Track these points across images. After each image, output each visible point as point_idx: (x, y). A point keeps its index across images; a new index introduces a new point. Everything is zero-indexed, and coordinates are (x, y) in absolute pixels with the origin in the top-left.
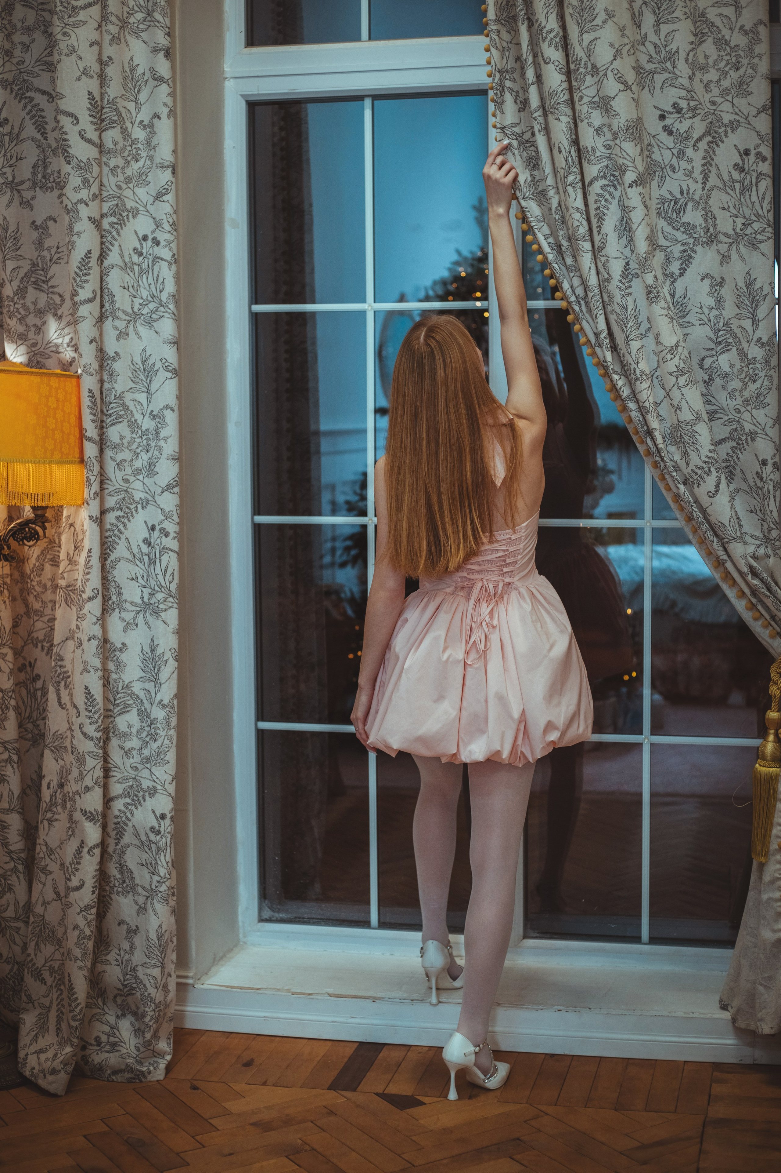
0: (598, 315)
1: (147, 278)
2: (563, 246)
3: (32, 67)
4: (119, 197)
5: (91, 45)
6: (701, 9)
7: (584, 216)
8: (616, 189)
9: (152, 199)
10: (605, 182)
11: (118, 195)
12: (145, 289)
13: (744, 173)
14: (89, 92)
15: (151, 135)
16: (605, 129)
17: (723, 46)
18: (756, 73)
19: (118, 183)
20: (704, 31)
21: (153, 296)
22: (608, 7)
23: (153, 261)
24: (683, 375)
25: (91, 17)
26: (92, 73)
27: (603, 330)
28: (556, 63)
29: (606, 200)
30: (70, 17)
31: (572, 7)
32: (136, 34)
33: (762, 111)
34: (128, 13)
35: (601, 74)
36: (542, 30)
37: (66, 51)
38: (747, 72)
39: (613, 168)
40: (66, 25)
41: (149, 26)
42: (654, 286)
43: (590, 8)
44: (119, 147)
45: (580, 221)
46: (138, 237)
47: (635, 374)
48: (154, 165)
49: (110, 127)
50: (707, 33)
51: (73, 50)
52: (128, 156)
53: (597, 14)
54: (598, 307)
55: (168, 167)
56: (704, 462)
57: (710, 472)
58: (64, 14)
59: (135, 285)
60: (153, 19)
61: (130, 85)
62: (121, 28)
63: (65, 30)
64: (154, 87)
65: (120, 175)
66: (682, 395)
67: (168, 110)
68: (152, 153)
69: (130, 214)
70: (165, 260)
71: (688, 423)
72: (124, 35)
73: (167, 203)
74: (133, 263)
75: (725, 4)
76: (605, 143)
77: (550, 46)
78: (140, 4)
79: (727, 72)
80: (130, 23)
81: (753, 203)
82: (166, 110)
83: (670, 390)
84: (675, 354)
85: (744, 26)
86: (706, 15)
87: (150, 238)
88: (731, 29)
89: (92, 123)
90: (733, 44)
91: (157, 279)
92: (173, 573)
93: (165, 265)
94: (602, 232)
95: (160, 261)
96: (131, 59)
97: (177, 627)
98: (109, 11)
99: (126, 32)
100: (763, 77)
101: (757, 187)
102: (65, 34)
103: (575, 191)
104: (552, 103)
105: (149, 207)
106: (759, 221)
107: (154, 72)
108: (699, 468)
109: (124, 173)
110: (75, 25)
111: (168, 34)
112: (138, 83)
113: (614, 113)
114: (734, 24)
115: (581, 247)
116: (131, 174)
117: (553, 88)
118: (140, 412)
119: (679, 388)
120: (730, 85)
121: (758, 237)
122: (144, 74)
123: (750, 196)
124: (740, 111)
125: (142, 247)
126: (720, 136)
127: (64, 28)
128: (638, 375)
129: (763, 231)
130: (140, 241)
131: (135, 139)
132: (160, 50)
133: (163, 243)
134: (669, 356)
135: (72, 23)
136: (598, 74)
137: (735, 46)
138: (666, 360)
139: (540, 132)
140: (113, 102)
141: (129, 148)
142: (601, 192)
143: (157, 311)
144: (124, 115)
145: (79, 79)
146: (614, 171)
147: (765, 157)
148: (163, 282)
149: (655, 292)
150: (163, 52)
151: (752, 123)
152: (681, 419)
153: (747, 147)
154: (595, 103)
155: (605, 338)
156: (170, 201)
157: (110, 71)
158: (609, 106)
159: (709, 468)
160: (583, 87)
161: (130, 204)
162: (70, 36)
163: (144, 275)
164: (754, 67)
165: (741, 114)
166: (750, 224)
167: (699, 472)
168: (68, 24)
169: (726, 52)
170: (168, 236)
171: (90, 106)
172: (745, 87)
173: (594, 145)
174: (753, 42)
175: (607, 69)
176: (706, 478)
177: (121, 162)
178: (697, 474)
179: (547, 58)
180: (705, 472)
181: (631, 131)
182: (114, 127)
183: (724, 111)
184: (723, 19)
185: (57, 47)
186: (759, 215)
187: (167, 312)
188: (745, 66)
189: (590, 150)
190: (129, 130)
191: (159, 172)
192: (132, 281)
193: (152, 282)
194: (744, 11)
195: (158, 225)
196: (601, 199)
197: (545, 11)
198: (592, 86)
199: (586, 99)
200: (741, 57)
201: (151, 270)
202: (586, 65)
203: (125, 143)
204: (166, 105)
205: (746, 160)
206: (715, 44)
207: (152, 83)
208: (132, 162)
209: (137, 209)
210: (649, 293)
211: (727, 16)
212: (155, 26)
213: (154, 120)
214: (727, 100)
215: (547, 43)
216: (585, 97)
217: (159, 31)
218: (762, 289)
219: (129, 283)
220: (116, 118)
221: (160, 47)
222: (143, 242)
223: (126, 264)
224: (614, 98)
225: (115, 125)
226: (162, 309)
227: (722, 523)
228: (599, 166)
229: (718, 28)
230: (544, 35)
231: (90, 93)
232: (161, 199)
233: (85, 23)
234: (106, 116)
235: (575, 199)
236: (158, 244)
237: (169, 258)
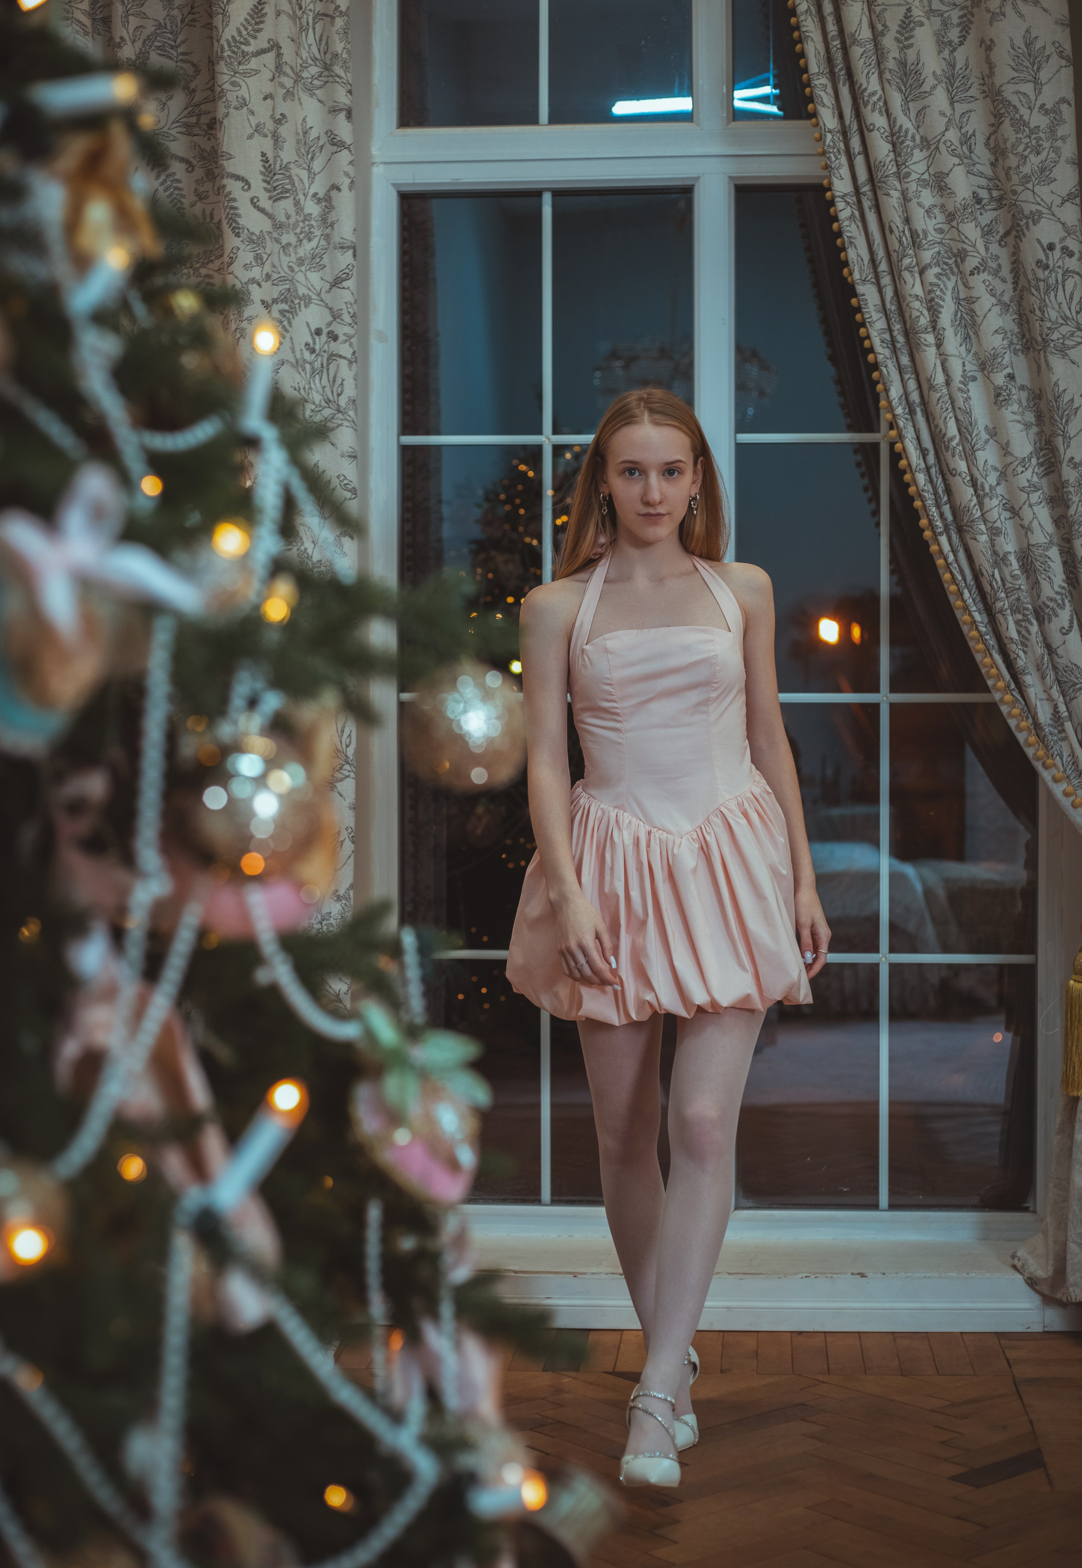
0: (948, 419)
1: (321, 379)
2: (898, 342)
3: (169, 129)
4: (291, 281)
5: (265, 98)
6: (997, 86)
7: (924, 305)
8: (949, 279)
9: (328, 286)
10: (937, 270)
11: (291, 278)
12: (317, 392)
13: (1048, 271)
14: (262, 152)
15: (327, 210)
16: (937, 211)
17: (1022, 127)
18: (1059, 157)
19: (290, 264)
20: (1001, 112)
21: (328, 401)
22: (936, 70)
23: (328, 359)
24: (1036, 491)
25: (265, 66)
26: (265, 130)
27: (955, 436)
28: (882, 130)
29: (941, 290)
30: (240, 64)
31: (890, 72)
32: (310, 91)
33: (1067, 200)
34: (301, 65)
35: (933, 147)
36: (862, 93)
37: (235, 103)
38: (1049, 157)
39: (946, 255)
40: (236, 73)
41: (327, 82)
42: (1004, 388)
43: (916, 73)
44: (292, 221)
45: (921, 310)
46: (310, 330)
47: (983, 490)
48: (331, 246)
49: (283, 197)
50: (1004, 113)
51: (243, 103)
52: (301, 233)
53: (924, 79)
54: (947, 409)
55: (349, 247)
56: (1057, 593)
57: (1064, 604)
58: (233, 60)
59: (307, 387)
60: (332, 74)
61: (303, 150)
62: (295, 82)
63: (233, 79)
64: (333, 154)
65: (293, 254)
66: (1034, 514)
67: (350, 180)
68: (328, 231)
69: (302, 303)
70: (345, 358)
71: (1040, 547)
72: (298, 91)
73: (347, 290)
74: (305, 361)
75: (1022, 80)
76: (936, 227)
77: (873, 111)
78: (314, 57)
79: (1026, 157)
80: (303, 78)
81: (1060, 304)
82: (347, 181)
83: (1020, 508)
84: (1027, 466)
85: (1044, 105)
86: (1003, 94)
87: (325, 331)
88: (1030, 108)
89: (266, 189)
90: (1032, 125)
91: (334, 381)
92: (350, 735)
93: (343, 363)
94: (938, 328)
95: (338, 359)
96: (304, 119)
97: (354, 801)
98: (284, 61)
99: (299, 88)
100: (1067, 162)
101: (1064, 286)
102: (234, 84)
103: (913, 276)
104: (879, 177)
105: (323, 295)
106: (1067, 324)
107: (332, 136)
108: (1051, 600)
109: (296, 253)
110: (245, 73)
111: (350, 92)
112: (312, 149)
113: (949, 191)
114: (1033, 102)
115: (922, 340)
116: (303, 255)
117: (880, 159)
118: (311, 540)
119: (1030, 506)
120: (1030, 172)
121: (1067, 342)
122: (318, 138)
123: (1056, 296)
124: (1042, 200)
125: (314, 343)
126: (1022, 230)
127: (232, 76)
128: (987, 490)
129: (1072, 335)
130: (312, 335)
131: (308, 214)
132: (341, 110)
133: (342, 338)
134: (1020, 469)
135: (242, 71)
136: (929, 148)
137: (1035, 127)
138: (1016, 473)
139: (870, 209)
140: (286, 168)
141: (301, 224)
142: (936, 281)
143: (333, 418)
144: (296, 184)
145: (251, 137)
146: (946, 258)
147: (1072, 251)
148: (342, 384)
149: (1005, 394)
150: (344, 113)
151: (1056, 213)
152: (1032, 542)
153: (1051, 241)
154: (924, 180)
155: (957, 445)
156: (351, 288)
157: (284, 131)
158: (943, 184)
159: (1063, 600)
160: (911, 162)
161: (302, 291)
162: (240, 86)
163: (317, 376)
164: (1057, 150)
165: (1043, 204)
166: (1056, 328)
167: (1051, 604)
168: (237, 73)
169: (1025, 134)
170: (348, 330)
171: (263, 170)
172: (1047, 173)
173: (925, 227)
174: (1056, 122)
175: (939, 141)
176: (1059, 611)
177: (293, 240)
178: (1048, 607)
179: (871, 125)
180: (1058, 605)
181: (970, 210)
182: (287, 197)
183: (1024, 202)
184: (1021, 96)
185: (224, 99)
186: (1067, 318)
187: (346, 419)
188: (1046, 150)
189: (921, 234)
190: (302, 202)
191: (338, 253)
192: (304, 383)
193: (327, 384)
194: (1045, 88)
195: (336, 316)
196: (936, 289)
197: (866, 71)
198: (920, 161)
199: (914, 176)
200: (1042, 139)
201: (325, 370)
202: (913, 137)
203: (298, 217)
204: (347, 175)
205: (1050, 255)
206: (1012, 125)
207: (329, 149)
208: (305, 241)
209: (310, 297)
210: (998, 395)
211: (1025, 94)
212: (336, 82)
213: (331, 192)
214: (1028, 189)
215: (869, 107)
216: (913, 173)
217: (339, 88)
218: (1073, 402)
219: (300, 384)
220: (289, 187)
221: (341, 106)
222: (315, 336)
223: (297, 362)
224: (948, 174)
225: (288, 195)
226: (340, 416)
227: (1075, 665)
228: (932, 252)
229: (1015, 107)
230: (866, 98)
231: (263, 155)
232: (340, 285)
233: (257, 72)
234: (278, 183)
235: (913, 285)
236: (335, 338)
237: (349, 356)
